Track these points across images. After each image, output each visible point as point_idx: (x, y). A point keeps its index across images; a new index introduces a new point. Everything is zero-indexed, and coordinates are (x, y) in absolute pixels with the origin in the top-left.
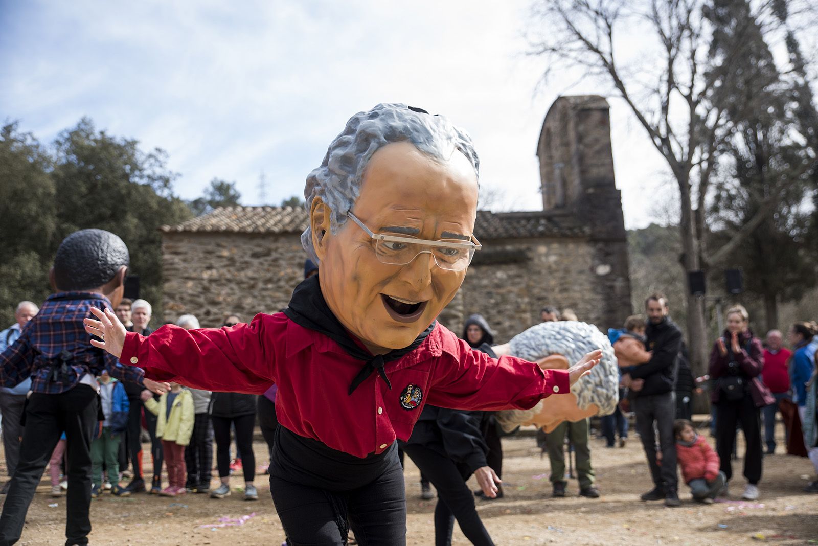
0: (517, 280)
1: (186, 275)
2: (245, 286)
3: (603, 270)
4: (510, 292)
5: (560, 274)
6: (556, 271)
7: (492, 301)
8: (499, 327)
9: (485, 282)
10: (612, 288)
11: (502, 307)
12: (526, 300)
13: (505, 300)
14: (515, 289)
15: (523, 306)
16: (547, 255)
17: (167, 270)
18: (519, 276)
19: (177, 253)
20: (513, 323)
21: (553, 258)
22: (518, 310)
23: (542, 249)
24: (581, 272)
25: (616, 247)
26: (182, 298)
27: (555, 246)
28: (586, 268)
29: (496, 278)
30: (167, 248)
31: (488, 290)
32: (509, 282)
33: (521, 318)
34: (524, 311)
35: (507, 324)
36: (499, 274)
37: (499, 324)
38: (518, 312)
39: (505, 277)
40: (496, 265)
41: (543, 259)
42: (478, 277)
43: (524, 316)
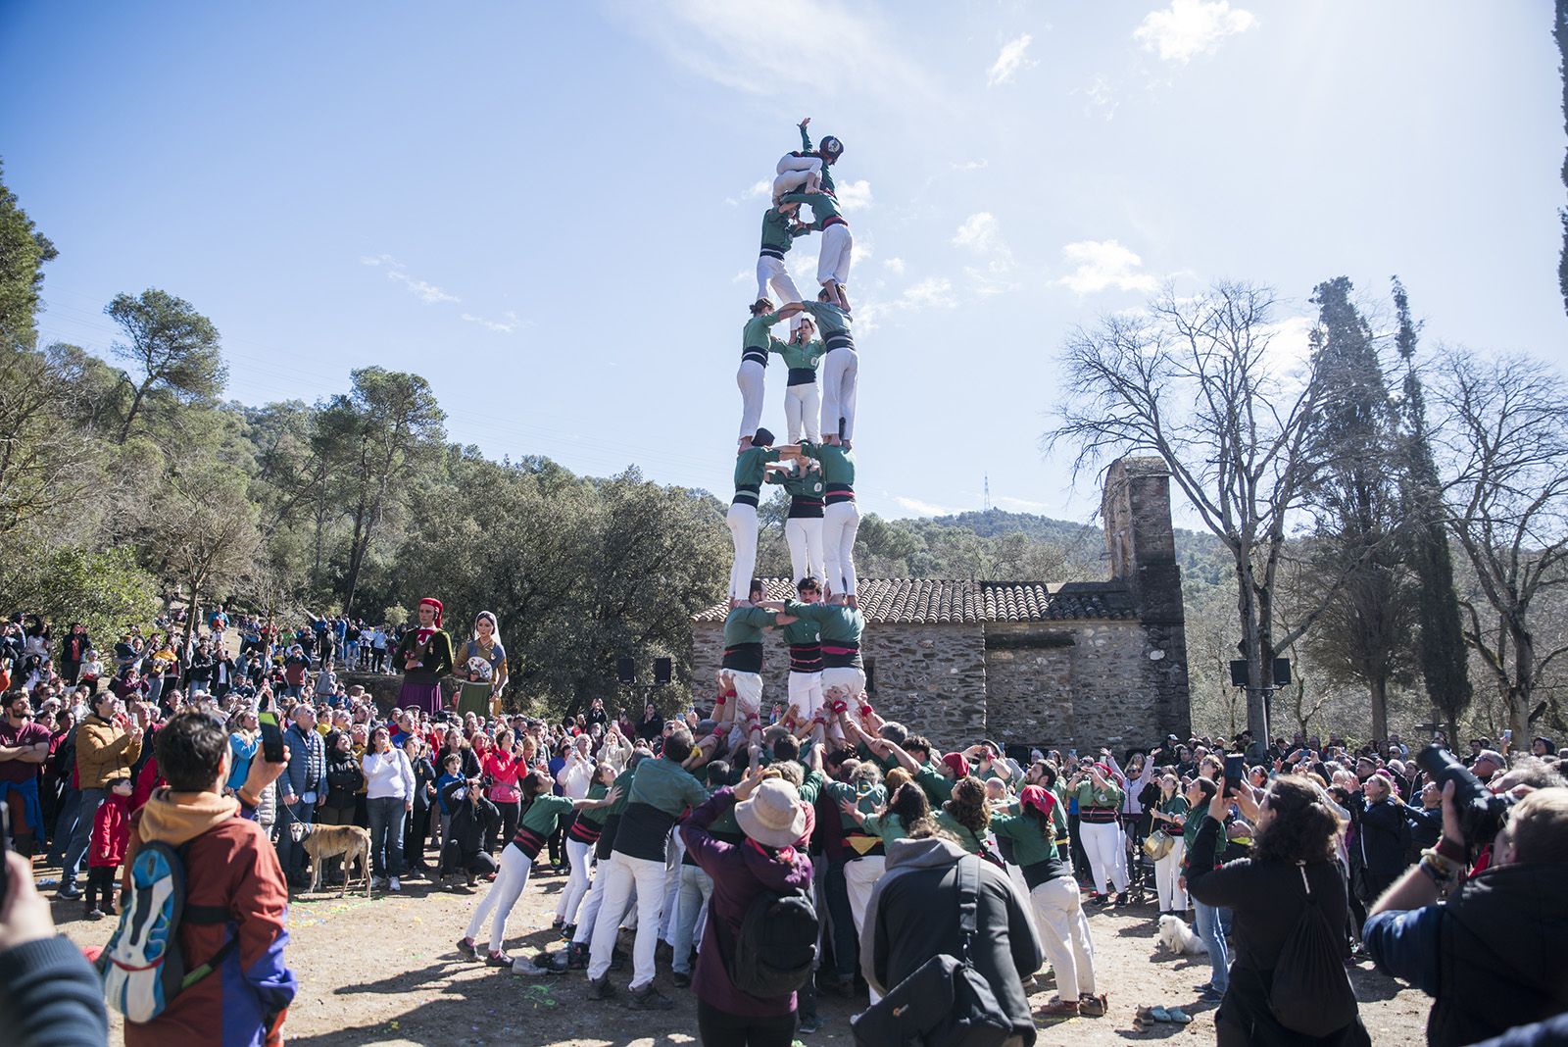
0: (1060, 666)
1: (715, 663)
2: (770, 675)
3: (1157, 655)
4: (1052, 679)
5: (1110, 659)
6: (1104, 655)
9: (1024, 668)
10: (1166, 674)
11: (1042, 695)
13: (1045, 687)
14: (1056, 676)
15: (1065, 695)
16: (1094, 638)
17: (697, 657)
18: (1061, 662)
19: (705, 642)
20: (1053, 712)
21: (1100, 642)
22: (1060, 698)
23: (1089, 631)
24: (1132, 657)
25: (1173, 630)
26: (710, 686)
27: (1104, 628)
28: (1138, 652)
29: (1036, 663)
30: (697, 636)
31: (1027, 677)
32: (1050, 668)
33: (1062, 707)
34: (1066, 700)
35: (1047, 713)
36: (1039, 660)
37: (1038, 712)
38: (1059, 701)
39: (1045, 662)
40: (1036, 650)
41: (1090, 642)
42: (1016, 663)
43: (1065, 705)
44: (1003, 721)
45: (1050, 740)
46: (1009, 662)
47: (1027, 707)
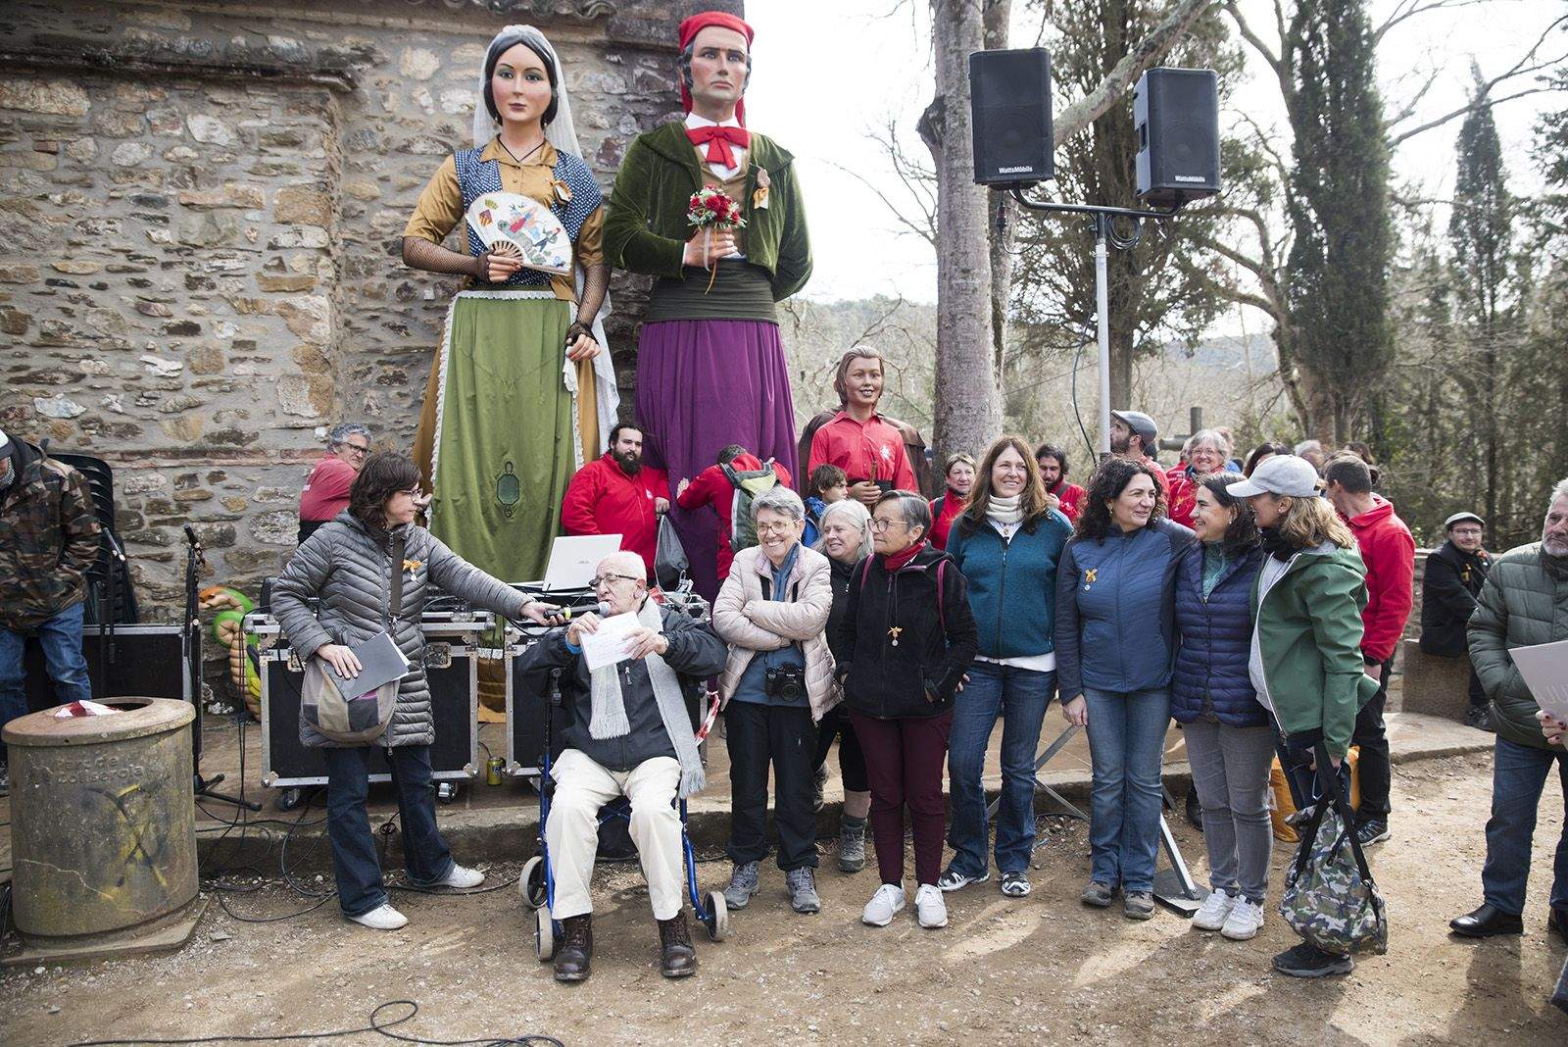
0: (286, 155)
4: (244, 204)
7: (166, 235)
8: (188, 342)
9: (132, 152)
11: (204, 263)
12: (315, 237)
14: (270, 193)
15: (298, 263)
16: (436, 84)
18: (289, 142)
20: (252, 328)
22: (278, 277)
23: (421, 61)
29: (186, 139)
31: (146, 188)
32: (248, 161)
34: (304, 287)
35: (223, 331)
36: (199, 125)
37: (191, 329)
38: (276, 288)
39: (223, 136)
40: (189, 88)
41: (425, 100)
42: (97, 132)
43: (299, 301)
44: (38, 361)
45: (236, 436)
46: (69, 127)
47: (142, 309)
